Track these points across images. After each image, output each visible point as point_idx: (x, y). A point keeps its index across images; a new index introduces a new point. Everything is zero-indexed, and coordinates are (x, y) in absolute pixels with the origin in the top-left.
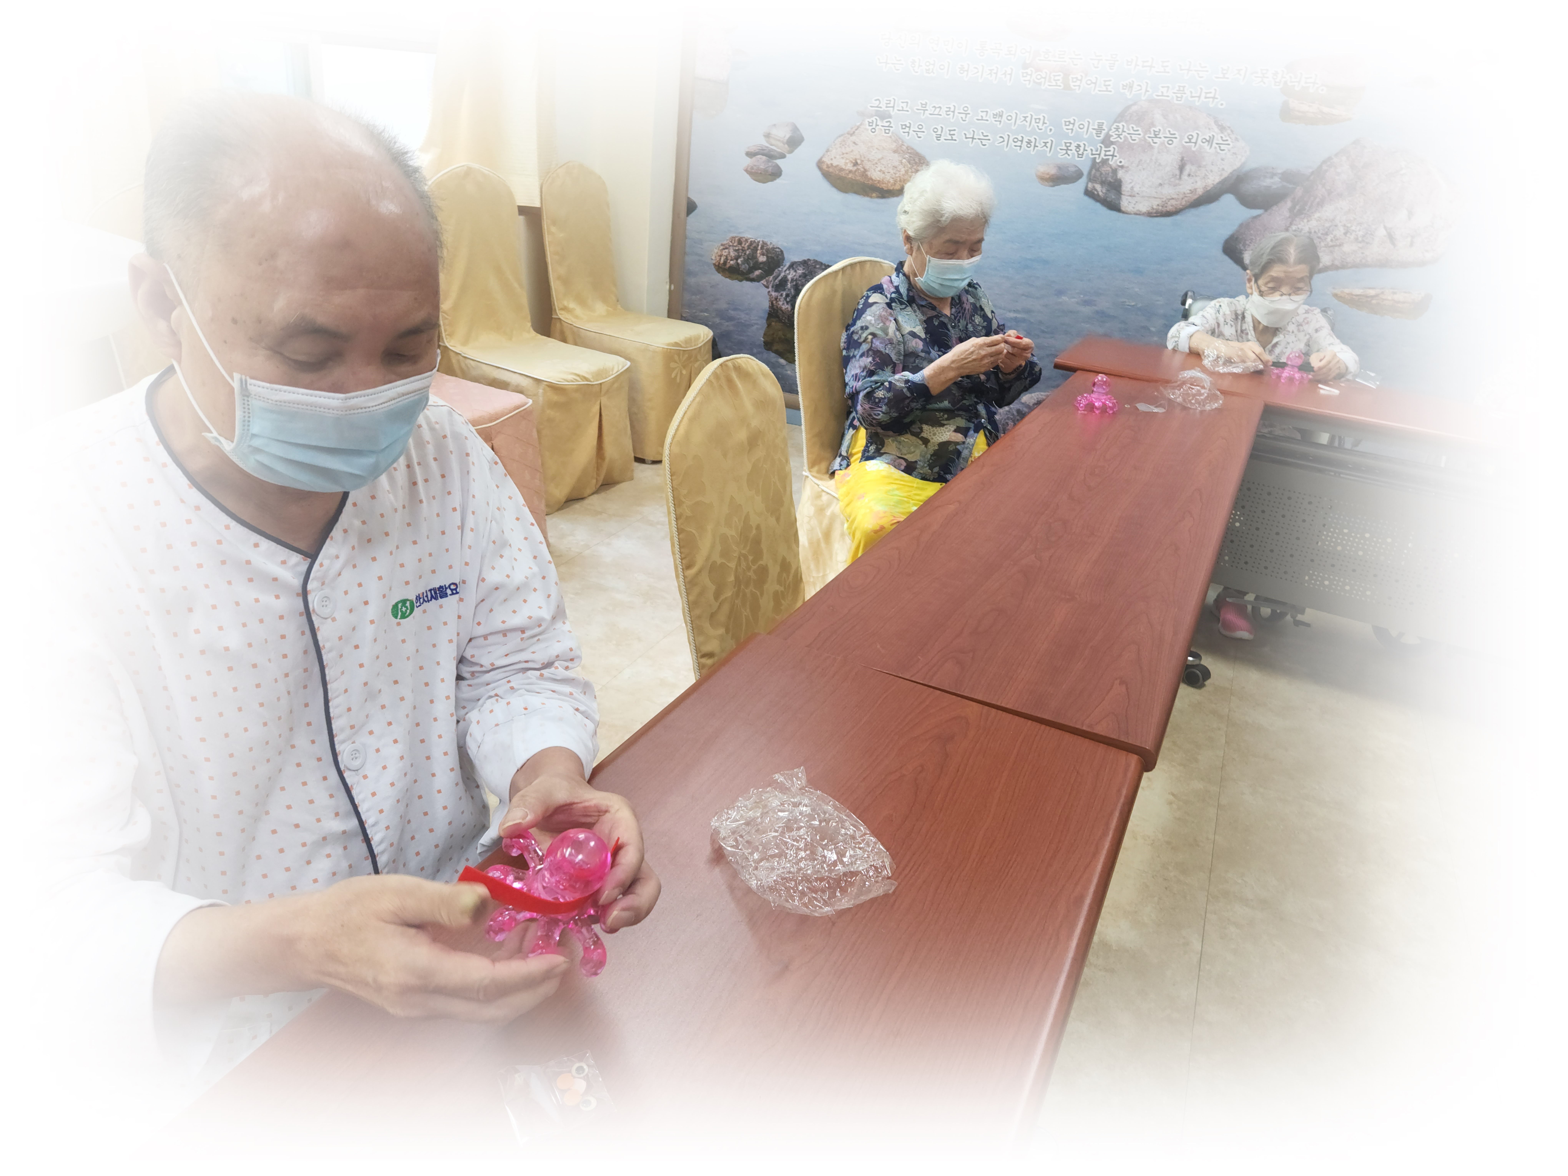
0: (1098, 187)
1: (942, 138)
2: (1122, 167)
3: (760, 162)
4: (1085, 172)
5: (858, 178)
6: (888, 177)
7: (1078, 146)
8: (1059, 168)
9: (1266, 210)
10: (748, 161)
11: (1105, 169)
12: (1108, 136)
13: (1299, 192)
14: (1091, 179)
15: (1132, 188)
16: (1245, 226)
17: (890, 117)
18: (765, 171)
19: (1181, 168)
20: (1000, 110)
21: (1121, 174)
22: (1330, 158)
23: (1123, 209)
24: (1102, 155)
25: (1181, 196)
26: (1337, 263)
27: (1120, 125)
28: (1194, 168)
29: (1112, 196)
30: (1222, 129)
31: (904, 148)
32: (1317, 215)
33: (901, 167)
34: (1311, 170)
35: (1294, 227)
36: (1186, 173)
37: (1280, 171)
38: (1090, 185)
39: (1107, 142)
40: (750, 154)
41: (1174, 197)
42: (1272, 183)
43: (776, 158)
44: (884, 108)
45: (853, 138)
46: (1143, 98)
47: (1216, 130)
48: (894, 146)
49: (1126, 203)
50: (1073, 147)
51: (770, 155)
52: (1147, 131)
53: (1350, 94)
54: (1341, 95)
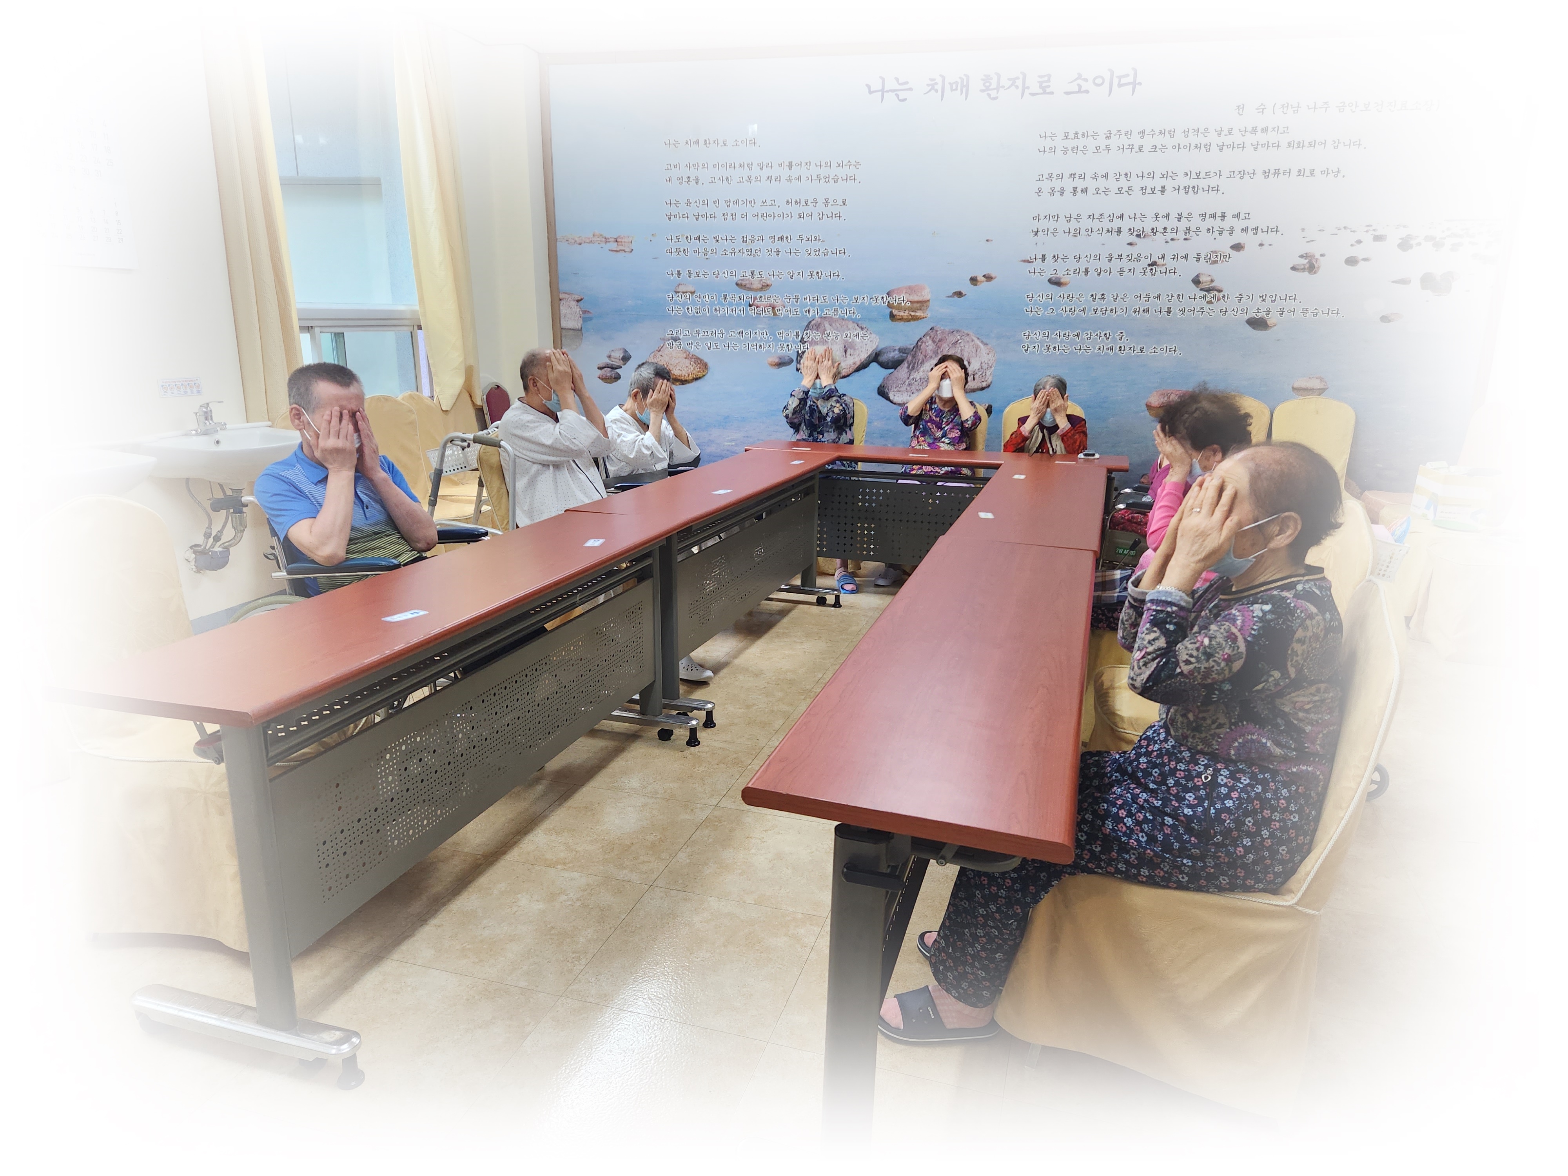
3: (607, 372)
4: (795, 360)
6: (684, 373)
8: (780, 358)
9: (895, 369)
10: (600, 372)
12: (802, 338)
13: (910, 358)
16: (886, 379)
17: (679, 339)
18: (611, 377)
19: (846, 352)
20: (741, 330)
22: (921, 339)
27: (808, 332)
28: (852, 350)
30: (862, 329)
31: (691, 355)
32: (922, 369)
33: (690, 366)
34: (913, 346)
35: (911, 377)
36: (848, 353)
37: (897, 348)
39: (802, 341)
40: (600, 368)
42: (895, 355)
43: (616, 369)
44: (675, 335)
45: (660, 353)
46: (817, 316)
47: (860, 330)
48: (684, 355)
50: (785, 346)
51: (613, 368)
52: (823, 333)
53: (923, 304)
54: (918, 305)
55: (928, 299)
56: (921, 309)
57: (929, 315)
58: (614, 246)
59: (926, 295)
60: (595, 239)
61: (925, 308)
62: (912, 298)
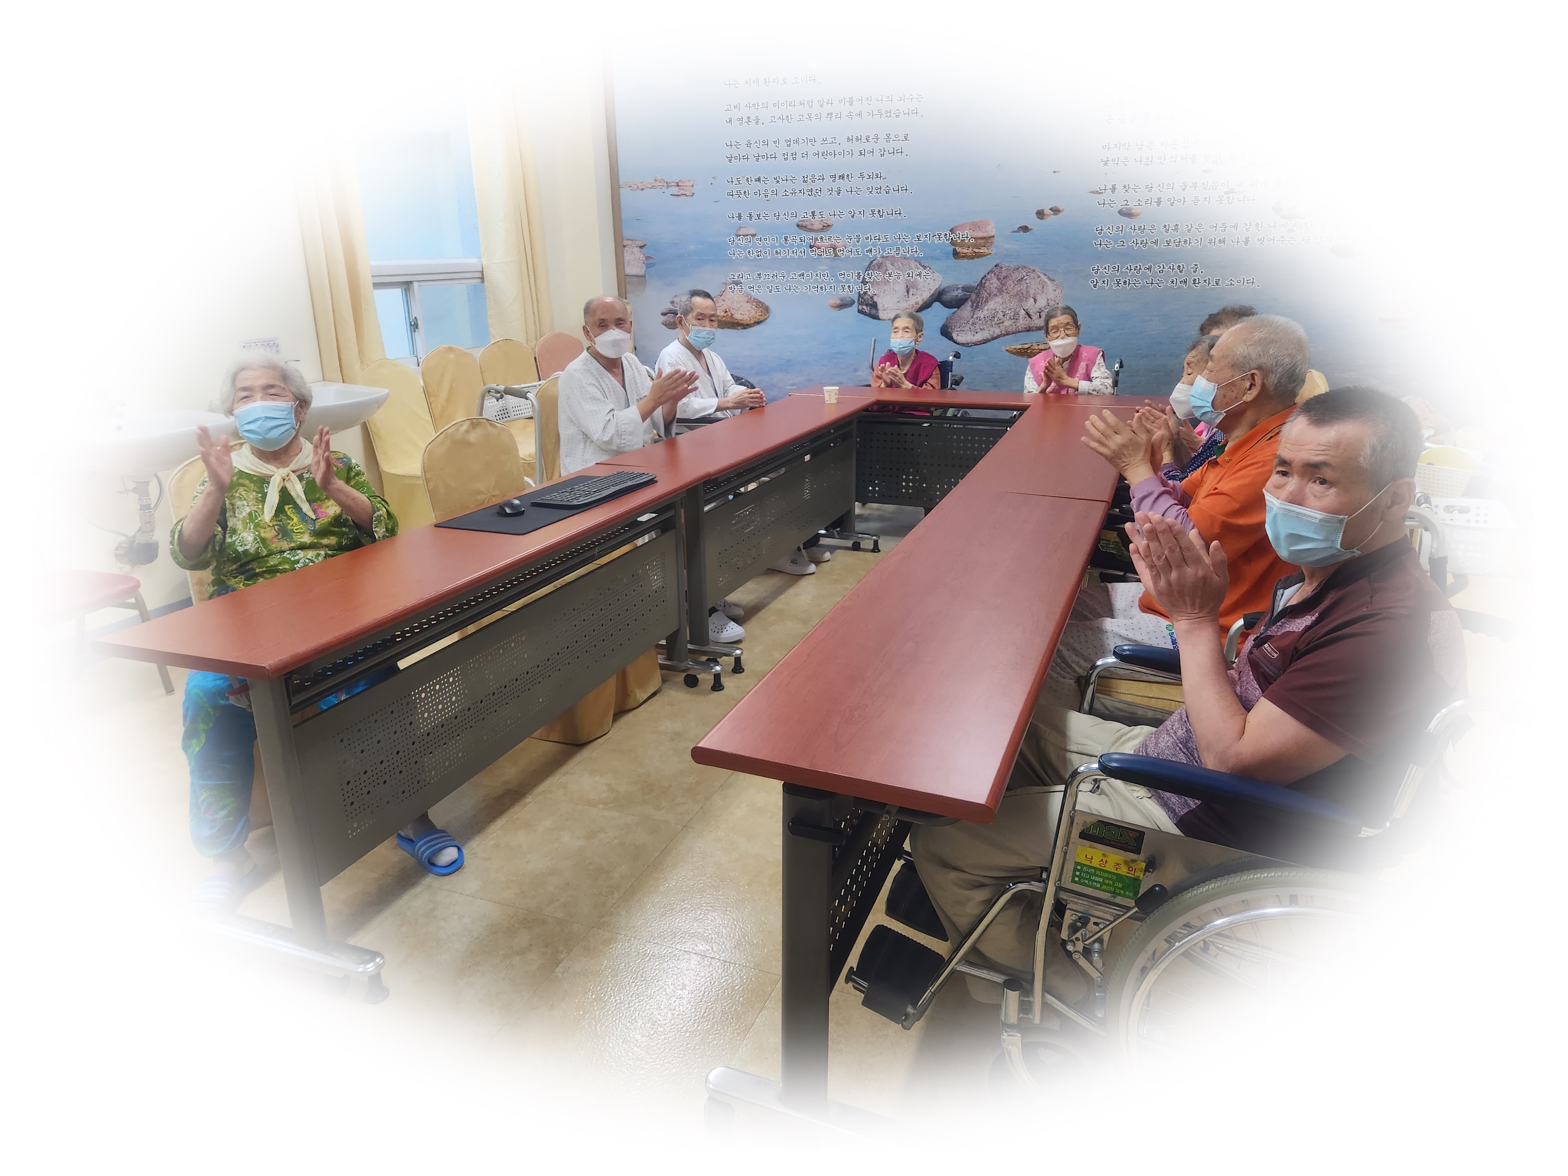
0: (865, 307)
1: (773, 292)
2: (875, 295)
4: (856, 301)
5: (729, 319)
6: (746, 317)
7: (849, 286)
8: (842, 300)
9: (959, 309)
10: (663, 318)
11: (866, 297)
12: (864, 279)
13: (973, 296)
14: (860, 304)
15: (883, 306)
16: (949, 318)
19: (908, 292)
21: (875, 298)
22: (985, 276)
23: (881, 318)
24: (863, 288)
25: (911, 307)
26: (1003, 332)
27: (870, 272)
28: (915, 290)
29: (874, 312)
30: (925, 267)
31: (752, 299)
32: (986, 308)
34: (977, 284)
35: (976, 316)
36: (911, 293)
37: (960, 286)
38: (860, 307)
39: (864, 282)
40: (664, 314)
41: (908, 307)
42: (959, 293)
46: (879, 256)
47: (922, 268)
48: (746, 299)
49: (881, 314)
52: (885, 273)
53: (987, 240)
54: (982, 241)
55: (991, 234)
56: (984, 246)
57: (993, 252)
58: (675, 190)
59: (991, 231)
60: (658, 184)
61: (989, 244)
62: (976, 234)
